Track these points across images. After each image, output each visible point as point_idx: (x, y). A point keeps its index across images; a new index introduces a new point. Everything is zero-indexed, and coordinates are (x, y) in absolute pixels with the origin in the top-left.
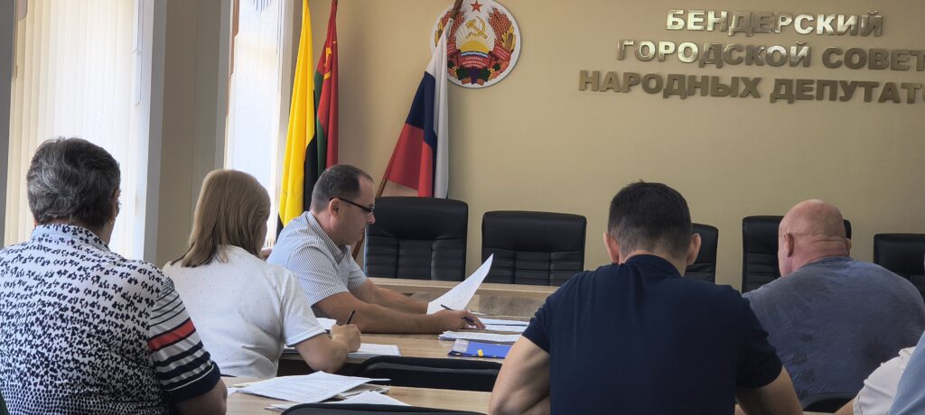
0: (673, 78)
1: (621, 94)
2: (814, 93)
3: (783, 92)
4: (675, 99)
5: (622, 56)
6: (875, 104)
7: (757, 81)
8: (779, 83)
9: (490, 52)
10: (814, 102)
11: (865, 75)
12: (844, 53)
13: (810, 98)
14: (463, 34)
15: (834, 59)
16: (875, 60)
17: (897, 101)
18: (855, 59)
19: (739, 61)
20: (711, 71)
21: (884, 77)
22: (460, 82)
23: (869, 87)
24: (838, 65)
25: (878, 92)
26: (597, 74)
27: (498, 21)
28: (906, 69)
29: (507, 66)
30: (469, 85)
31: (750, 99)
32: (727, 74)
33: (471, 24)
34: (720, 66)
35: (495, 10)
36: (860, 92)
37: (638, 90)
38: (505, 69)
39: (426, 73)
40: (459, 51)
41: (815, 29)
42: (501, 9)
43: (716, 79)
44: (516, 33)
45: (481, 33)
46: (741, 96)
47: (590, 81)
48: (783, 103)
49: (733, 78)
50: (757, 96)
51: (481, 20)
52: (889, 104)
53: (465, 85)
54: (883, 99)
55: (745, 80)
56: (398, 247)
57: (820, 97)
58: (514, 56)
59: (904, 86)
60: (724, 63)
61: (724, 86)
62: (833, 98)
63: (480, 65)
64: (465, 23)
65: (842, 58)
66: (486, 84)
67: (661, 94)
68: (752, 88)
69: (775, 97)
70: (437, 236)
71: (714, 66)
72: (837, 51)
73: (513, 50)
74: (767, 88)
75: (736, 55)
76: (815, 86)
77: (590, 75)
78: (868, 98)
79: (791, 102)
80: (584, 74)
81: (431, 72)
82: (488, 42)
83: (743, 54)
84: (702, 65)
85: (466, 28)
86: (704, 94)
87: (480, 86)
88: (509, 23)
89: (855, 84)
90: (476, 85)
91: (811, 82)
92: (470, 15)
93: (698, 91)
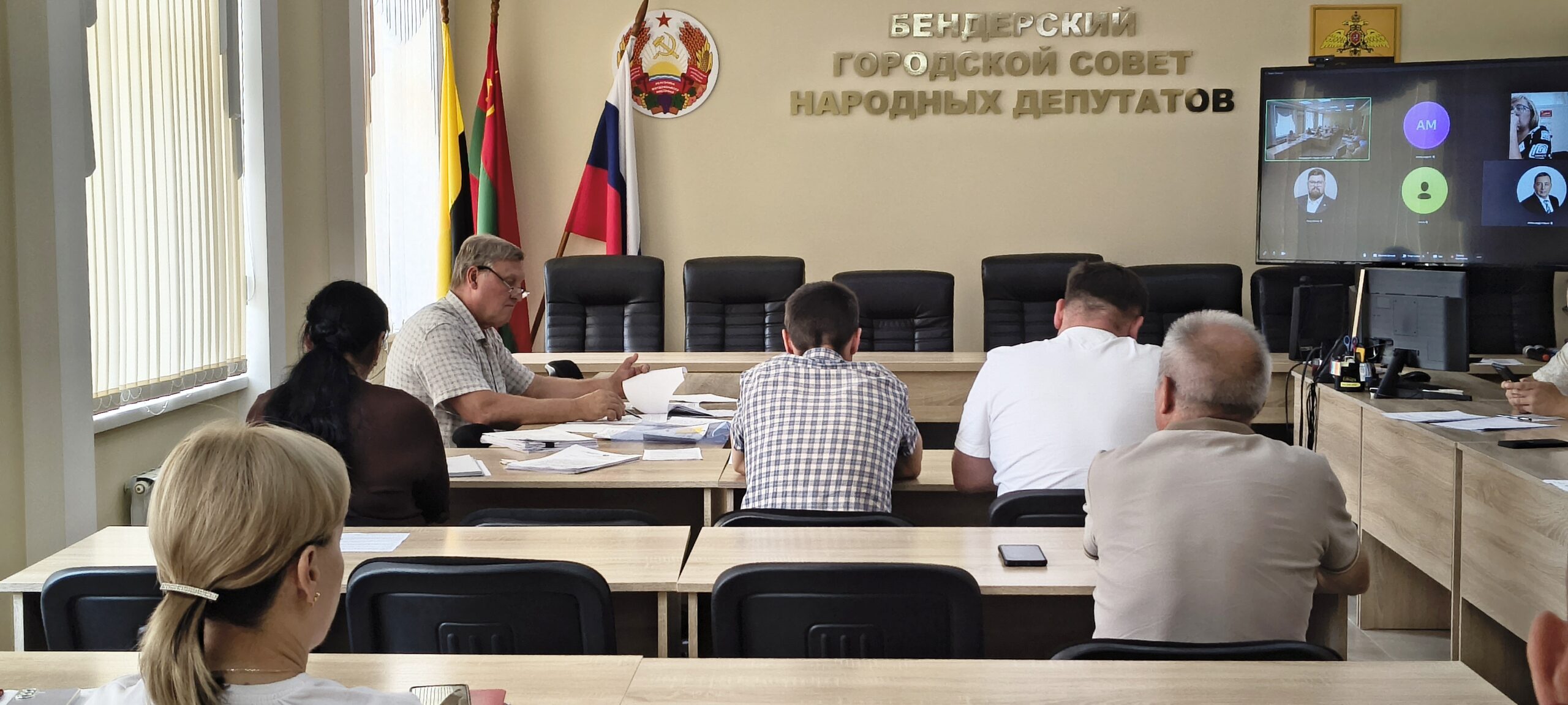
0: (899, 95)
1: (841, 118)
2: (1063, 106)
3: (1027, 106)
4: (904, 120)
5: (839, 71)
6: (1132, 115)
7: (998, 94)
8: (1023, 95)
9: (683, 74)
10: (1063, 117)
11: (1119, 82)
12: (1095, 57)
13: (1059, 111)
14: (649, 51)
15: (1084, 64)
16: (1131, 63)
17: (1157, 110)
18: (1107, 63)
19: (976, 71)
20: (943, 85)
21: (1141, 83)
22: (649, 113)
23: (1125, 96)
24: (1088, 71)
25: (1135, 101)
26: (812, 95)
27: (691, 37)
28: (1165, 72)
29: (704, 90)
30: (661, 115)
31: (990, 116)
32: (961, 88)
33: (659, 42)
34: (953, 78)
35: (687, 23)
36: (1115, 103)
37: (860, 112)
38: (701, 94)
39: (607, 104)
40: (647, 74)
41: (1059, 31)
42: (695, 23)
43: (949, 95)
44: (713, 49)
45: (671, 52)
46: (981, 113)
47: (803, 104)
48: (1029, 118)
49: (969, 92)
50: (998, 111)
51: (670, 37)
52: (1148, 115)
53: (655, 116)
54: (1141, 109)
55: (984, 93)
56: (585, 315)
57: (1070, 110)
58: (712, 79)
59: (1164, 92)
60: (957, 73)
61: (960, 102)
62: (1084, 110)
63: (672, 90)
64: (651, 42)
65: (1092, 63)
66: (680, 113)
67: (887, 115)
68: (992, 103)
69: (1019, 113)
70: (631, 299)
71: (948, 78)
72: (1086, 55)
73: (710, 71)
74: (1009, 102)
75: (971, 64)
76: (1063, 97)
77: (803, 96)
78: (1124, 109)
79: (1037, 116)
80: (796, 95)
81: (612, 102)
82: (680, 63)
83: (980, 63)
84: (934, 77)
85: (653, 47)
86: (936, 111)
87: (674, 116)
88: (704, 39)
89: (1109, 93)
90: (669, 115)
91: (1059, 92)
92: (656, 30)
93: (930, 109)
